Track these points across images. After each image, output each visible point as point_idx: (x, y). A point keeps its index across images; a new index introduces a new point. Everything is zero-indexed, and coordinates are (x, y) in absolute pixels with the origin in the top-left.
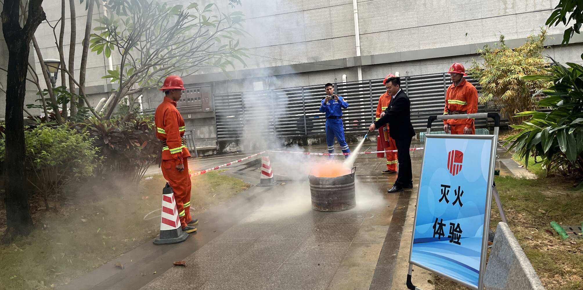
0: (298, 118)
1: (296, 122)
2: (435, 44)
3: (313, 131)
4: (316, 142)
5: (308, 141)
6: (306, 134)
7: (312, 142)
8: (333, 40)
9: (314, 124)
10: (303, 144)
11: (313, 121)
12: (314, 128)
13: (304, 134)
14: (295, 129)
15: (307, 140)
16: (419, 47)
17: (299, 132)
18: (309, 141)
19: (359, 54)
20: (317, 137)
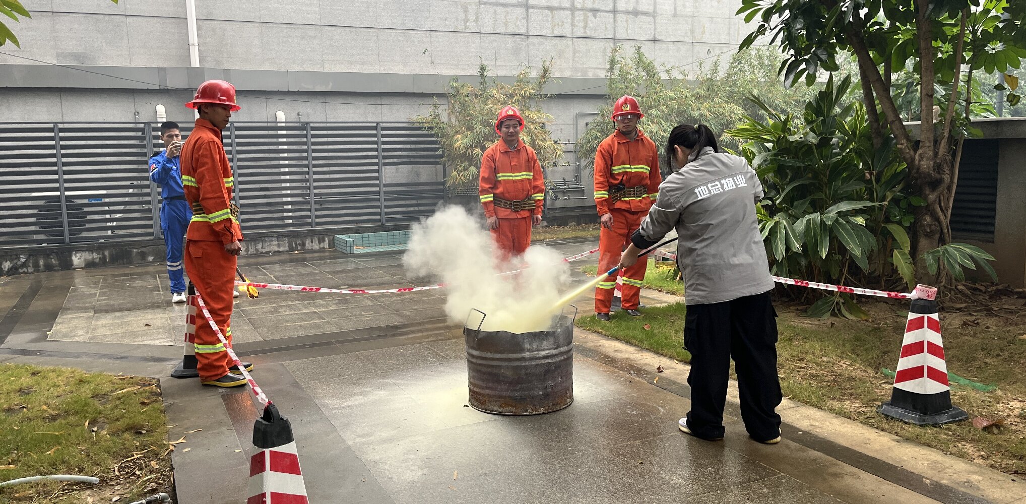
0: (41, 203)
1: (35, 211)
2: (352, 64)
3: (84, 234)
4: (97, 260)
5: (74, 258)
6: (67, 240)
7: (85, 260)
8: (129, 19)
9: (89, 217)
10: (60, 265)
11: (86, 209)
12: (88, 226)
13: (62, 241)
14: (33, 228)
15: (71, 256)
16: (323, 66)
17: (42, 237)
18: (77, 259)
19: (195, 62)
20: (100, 248)
